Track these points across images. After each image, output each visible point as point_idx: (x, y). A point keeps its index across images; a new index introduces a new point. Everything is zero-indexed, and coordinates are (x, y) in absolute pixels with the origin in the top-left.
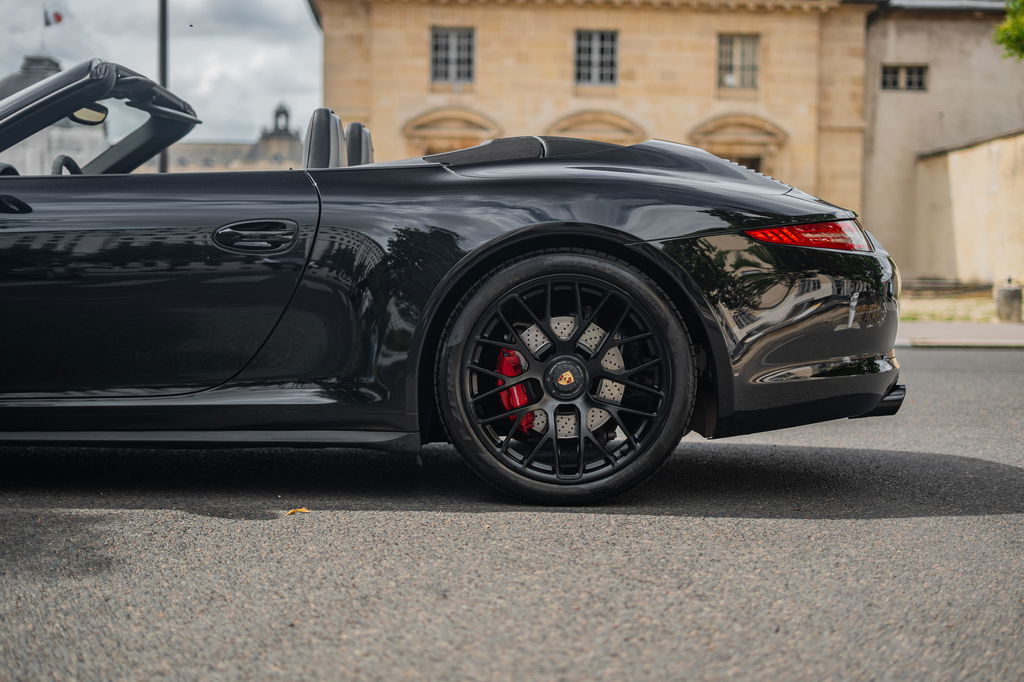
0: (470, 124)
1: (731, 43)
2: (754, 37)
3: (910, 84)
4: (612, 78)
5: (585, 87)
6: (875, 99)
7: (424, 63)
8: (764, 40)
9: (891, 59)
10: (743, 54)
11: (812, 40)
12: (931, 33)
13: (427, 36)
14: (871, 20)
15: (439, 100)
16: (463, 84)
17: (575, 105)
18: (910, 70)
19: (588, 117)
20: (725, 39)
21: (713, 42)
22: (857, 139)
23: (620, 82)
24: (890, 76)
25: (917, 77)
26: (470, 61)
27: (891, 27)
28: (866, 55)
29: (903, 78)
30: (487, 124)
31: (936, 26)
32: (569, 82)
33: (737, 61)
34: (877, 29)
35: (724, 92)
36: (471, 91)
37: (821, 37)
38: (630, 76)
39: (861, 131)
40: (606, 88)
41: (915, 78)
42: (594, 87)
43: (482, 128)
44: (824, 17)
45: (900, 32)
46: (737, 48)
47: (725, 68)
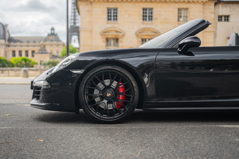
0: (117, 32)
1: (181, 11)
2: (187, 9)
3: (225, 20)
4: (152, 19)
5: (145, 22)
6: (216, 24)
7: (105, 17)
8: (189, 10)
9: (220, 14)
10: (184, 13)
11: (201, 10)
12: (230, 7)
13: (106, 10)
14: (216, 4)
15: (109, 26)
16: (115, 22)
17: (143, 26)
18: (225, 16)
19: (146, 29)
20: (179, 10)
21: (177, 10)
22: (213, 34)
23: (154, 20)
24: (220, 18)
25: (227, 18)
26: (116, 16)
27: (220, 6)
28: (214, 13)
29: (223, 19)
30: (121, 31)
31: (231, 5)
32: (141, 21)
33: (182, 15)
34: (217, 6)
35: (179, 23)
36: (117, 23)
37: (203, 9)
38: (156, 19)
39: (213, 32)
40: (150, 22)
41: (226, 18)
42: (147, 22)
43: (120, 32)
44: (204, 3)
45: (222, 7)
46: (183, 12)
47: (179, 17)
